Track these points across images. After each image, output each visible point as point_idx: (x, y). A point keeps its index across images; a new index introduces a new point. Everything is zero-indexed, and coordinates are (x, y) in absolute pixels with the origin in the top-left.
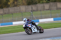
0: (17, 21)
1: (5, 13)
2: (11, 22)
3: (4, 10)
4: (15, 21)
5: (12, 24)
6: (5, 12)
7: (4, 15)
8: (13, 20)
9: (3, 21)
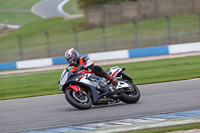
0: (184, 42)
1: (145, 17)
2: (163, 44)
3: (139, 6)
4: (177, 42)
5: (167, 53)
6: (144, 12)
7: (139, 24)
8: (169, 38)
9: (136, 41)
